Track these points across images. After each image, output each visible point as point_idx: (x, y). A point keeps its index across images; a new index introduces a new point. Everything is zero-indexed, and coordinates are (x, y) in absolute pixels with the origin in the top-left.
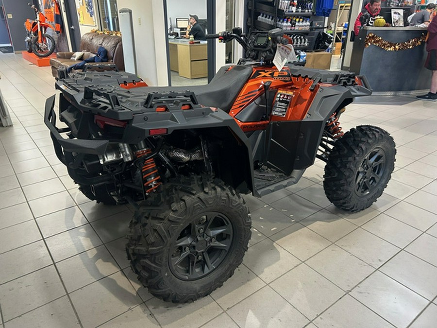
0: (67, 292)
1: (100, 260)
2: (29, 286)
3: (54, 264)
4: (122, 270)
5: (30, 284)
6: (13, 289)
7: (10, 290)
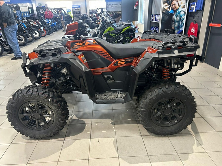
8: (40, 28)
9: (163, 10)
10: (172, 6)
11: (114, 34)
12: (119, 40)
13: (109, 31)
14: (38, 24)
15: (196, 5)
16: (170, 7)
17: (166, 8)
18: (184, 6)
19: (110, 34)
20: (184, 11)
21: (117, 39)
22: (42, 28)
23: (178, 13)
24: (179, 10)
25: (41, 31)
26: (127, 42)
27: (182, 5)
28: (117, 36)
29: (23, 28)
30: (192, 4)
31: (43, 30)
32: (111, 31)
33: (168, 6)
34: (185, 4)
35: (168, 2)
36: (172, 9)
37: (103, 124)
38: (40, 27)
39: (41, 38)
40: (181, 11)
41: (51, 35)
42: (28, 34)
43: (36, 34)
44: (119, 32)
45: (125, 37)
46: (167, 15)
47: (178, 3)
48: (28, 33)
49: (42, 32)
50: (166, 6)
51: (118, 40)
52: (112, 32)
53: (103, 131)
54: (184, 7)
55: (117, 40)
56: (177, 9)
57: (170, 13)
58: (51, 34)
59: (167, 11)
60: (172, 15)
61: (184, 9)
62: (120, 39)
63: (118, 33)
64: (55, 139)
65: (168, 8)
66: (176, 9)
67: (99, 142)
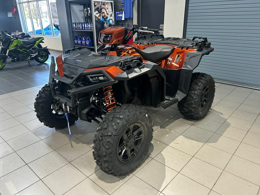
9: (95, 18)
10: (102, 14)
11: (24, 49)
12: (33, 56)
13: (17, 46)
15: (125, 13)
16: (100, 15)
17: (97, 16)
18: (111, 14)
19: (19, 50)
20: (112, 20)
21: (29, 55)
23: (107, 21)
24: (109, 19)
27: (110, 14)
28: (28, 51)
30: (118, 12)
32: (19, 45)
33: (99, 15)
34: (112, 13)
35: (98, 10)
36: (103, 17)
40: (110, 19)
44: (30, 45)
45: (39, 51)
46: (99, 23)
47: (106, 12)
50: (97, 14)
51: (32, 56)
54: (111, 16)
56: (107, 18)
57: (101, 21)
59: (99, 19)
60: (103, 23)
61: (112, 18)
63: (29, 47)
65: (99, 16)
66: (105, 17)
67: (178, 143)
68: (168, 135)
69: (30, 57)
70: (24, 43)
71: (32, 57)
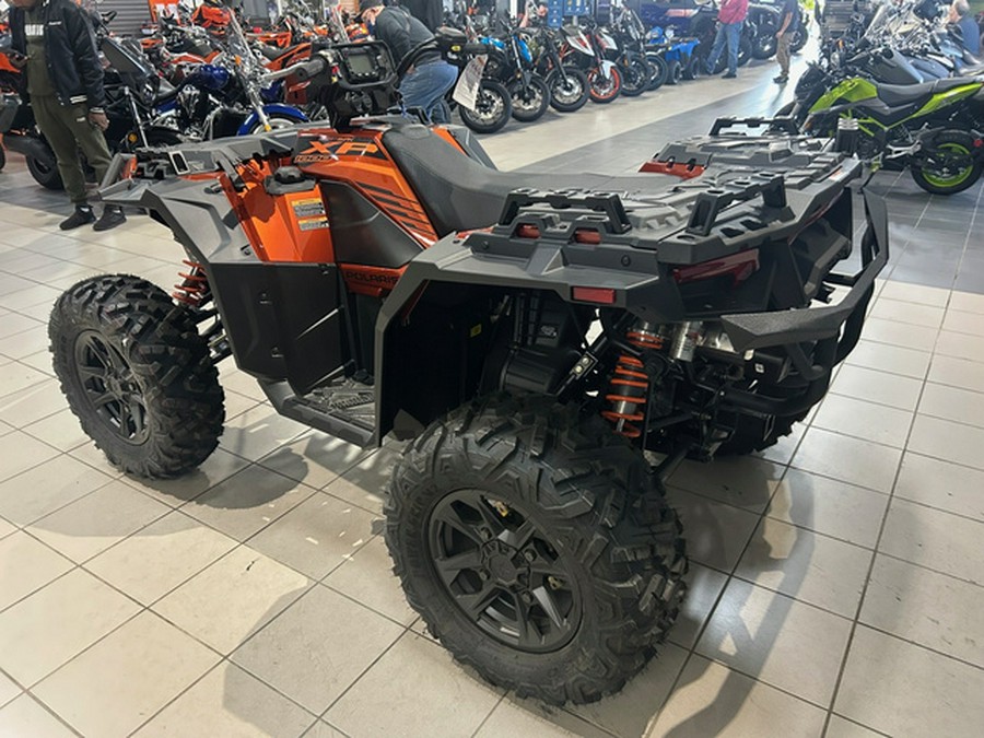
0: (874, 556)
1: (772, 555)
2: (933, 620)
3: (856, 621)
4: (764, 514)
5: (930, 621)
6: (967, 640)
7: (972, 641)
8: (598, 66)
11: (870, 121)
12: (894, 156)
13: (840, 101)
14: (593, 49)
21: (882, 148)
22: (607, 66)
25: (599, 77)
26: (940, 170)
28: (886, 129)
29: (518, 61)
31: (608, 76)
32: (854, 99)
37: (348, 511)
38: (600, 61)
39: (583, 108)
41: (645, 98)
42: (531, 87)
43: (569, 89)
44: (901, 108)
45: (937, 140)
48: (531, 83)
49: (602, 82)
51: (890, 152)
52: (859, 107)
53: (309, 539)
55: (881, 155)
58: (645, 94)
62: (898, 151)
63: (893, 114)
64: (162, 492)
67: (248, 569)
68: (316, 542)
69: (884, 156)
70: (879, 96)
71: (889, 157)
